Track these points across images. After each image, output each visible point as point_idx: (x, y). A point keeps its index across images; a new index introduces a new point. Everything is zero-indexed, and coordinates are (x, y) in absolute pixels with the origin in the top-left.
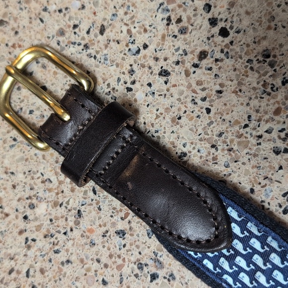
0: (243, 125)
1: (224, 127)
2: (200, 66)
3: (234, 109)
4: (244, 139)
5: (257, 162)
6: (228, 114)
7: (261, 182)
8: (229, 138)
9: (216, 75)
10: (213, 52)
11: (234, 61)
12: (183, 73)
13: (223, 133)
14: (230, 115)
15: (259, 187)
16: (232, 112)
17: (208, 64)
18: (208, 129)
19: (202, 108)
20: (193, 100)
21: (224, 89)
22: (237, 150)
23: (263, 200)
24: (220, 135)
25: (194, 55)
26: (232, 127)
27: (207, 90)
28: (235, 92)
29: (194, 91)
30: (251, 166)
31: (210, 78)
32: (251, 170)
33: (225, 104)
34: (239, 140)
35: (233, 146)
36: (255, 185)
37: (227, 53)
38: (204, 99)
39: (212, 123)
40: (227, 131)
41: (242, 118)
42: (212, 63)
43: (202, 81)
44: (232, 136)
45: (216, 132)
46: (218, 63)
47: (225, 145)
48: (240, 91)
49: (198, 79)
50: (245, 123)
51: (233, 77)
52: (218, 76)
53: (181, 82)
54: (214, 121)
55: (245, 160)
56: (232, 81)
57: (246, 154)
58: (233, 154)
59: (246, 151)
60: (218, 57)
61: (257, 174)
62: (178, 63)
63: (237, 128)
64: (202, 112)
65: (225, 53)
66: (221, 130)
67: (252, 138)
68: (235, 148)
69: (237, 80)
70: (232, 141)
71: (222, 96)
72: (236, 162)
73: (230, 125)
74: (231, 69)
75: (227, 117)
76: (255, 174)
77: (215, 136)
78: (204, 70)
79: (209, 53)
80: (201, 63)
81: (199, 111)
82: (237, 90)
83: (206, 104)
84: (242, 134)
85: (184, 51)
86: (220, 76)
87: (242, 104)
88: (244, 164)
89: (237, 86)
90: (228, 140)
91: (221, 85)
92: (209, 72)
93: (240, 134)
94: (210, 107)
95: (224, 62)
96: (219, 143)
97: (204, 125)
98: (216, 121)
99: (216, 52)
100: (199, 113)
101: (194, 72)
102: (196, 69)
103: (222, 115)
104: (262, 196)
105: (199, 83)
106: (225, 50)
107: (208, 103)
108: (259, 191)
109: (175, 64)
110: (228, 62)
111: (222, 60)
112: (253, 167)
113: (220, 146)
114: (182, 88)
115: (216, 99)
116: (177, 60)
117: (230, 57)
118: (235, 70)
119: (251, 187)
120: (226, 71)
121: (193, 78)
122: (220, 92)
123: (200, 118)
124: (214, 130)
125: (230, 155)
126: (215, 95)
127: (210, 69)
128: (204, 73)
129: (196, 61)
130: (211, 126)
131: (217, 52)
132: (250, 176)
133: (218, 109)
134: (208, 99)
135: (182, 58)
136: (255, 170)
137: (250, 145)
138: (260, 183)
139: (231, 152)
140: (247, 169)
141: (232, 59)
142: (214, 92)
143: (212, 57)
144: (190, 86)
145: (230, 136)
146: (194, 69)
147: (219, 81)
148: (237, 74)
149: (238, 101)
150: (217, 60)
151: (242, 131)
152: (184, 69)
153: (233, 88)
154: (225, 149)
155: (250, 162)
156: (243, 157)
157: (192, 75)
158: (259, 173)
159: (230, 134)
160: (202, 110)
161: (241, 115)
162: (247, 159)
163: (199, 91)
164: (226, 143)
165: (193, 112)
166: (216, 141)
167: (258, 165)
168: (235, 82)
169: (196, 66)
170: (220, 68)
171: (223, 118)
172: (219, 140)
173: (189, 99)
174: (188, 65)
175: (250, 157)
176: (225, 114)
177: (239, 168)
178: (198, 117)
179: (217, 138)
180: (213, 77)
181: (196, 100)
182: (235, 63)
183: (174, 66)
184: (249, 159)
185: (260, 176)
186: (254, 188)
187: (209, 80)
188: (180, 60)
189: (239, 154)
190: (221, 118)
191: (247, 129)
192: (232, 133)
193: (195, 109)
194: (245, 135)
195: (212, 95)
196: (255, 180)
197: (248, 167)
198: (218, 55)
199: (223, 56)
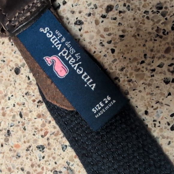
0: (140, 61)
1: (125, 63)
2: (107, 17)
3: (134, 49)
4: (141, 72)
5: (150, 90)
6: (128, 53)
7: (153, 105)
8: (129, 72)
9: (119, 23)
10: (117, 6)
11: (134, 12)
12: (94, 22)
13: (124, 68)
14: (130, 54)
15: (152, 109)
16: (131, 52)
17: (113, 15)
18: (113, 65)
19: (108, 49)
20: (101, 43)
21: (126, 34)
22: (135, 81)
23: (155, 119)
24: (122, 69)
25: (102, 8)
26: (131, 63)
27: (112, 35)
28: (134, 36)
29: (102, 36)
30: (146, 93)
31: (115, 26)
32: (146, 97)
33: (126, 46)
34: (137, 73)
35: (132, 78)
36: (149, 108)
37: (129, 6)
38: (109, 42)
39: (115, 60)
40: (127, 66)
41: (139, 56)
42: (117, 14)
43: (108, 28)
44: (131, 70)
45: (119, 67)
46: (121, 14)
47: (126, 77)
48: (138, 35)
49: (105, 27)
50: (142, 60)
51: (133, 25)
52: (121, 24)
53: (92, 29)
54: (117, 58)
55: (141, 88)
56: (132, 27)
57: (142, 84)
58: (132, 84)
59: (142, 82)
60: (121, 10)
61: (150, 99)
62: (89, 15)
63: (135, 64)
64: (108, 52)
65: (127, 6)
66: (123, 66)
67: (147, 71)
68: (134, 79)
69: (136, 27)
70: (131, 74)
71: (124, 40)
72: (134, 90)
73: (130, 62)
74: (132, 19)
75: (128, 56)
76: (149, 100)
77: (118, 71)
78: (110, 19)
79: (115, 6)
80: (108, 15)
81: (105, 51)
82: (136, 34)
83: (111, 46)
84: (139, 69)
85: (95, 5)
86: (123, 24)
87: (140, 45)
88: (140, 91)
89: (136, 31)
90: (128, 74)
91: (123, 31)
92: (114, 21)
93: (138, 68)
94: (114, 48)
95: (126, 13)
96: (121, 76)
97: (110, 62)
98: (119, 58)
99: (119, 6)
100: (106, 53)
101: (102, 22)
102: (104, 19)
103: (124, 54)
104: (154, 116)
105: (106, 30)
106: (127, 4)
107: (113, 45)
108: (152, 112)
109: (87, 15)
110: (129, 13)
111: (124, 12)
112: (147, 94)
113: (121, 78)
114: (92, 34)
115: (119, 42)
116: (89, 13)
117: (131, 9)
118: (134, 19)
119: (145, 109)
120: (127, 20)
121: (102, 26)
122: (122, 36)
123: (106, 57)
124: (118, 66)
125: (130, 85)
126: (118, 38)
127: (115, 19)
128: (110, 22)
129: (104, 13)
130: (115, 63)
131: (121, 6)
132: (145, 101)
133: (120, 50)
134: (112, 42)
135: (93, 11)
136: (149, 96)
137: (145, 77)
138: (153, 107)
139: (131, 83)
140: (143, 95)
141: (133, 11)
142: (118, 37)
143: (117, 10)
144: (98, 32)
145: (130, 70)
146: (102, 19)
147: (122, 28)
148: (136, 23)
149: (137, 43)
150: (120, 12)
151: (139, 66)
152: (95, 19)
153: (133, 33)
154: (126, 80)
155: (145, 90)
156: (140, 86)
157: (101, 24)
158: (152, 99)
159: (130, 68)
160: (108, 51)
161: (139, 54)
162: (143, 88)
163: (106, 36)
164: (126, 76)
165: (101, 52)
166: (118, 74)
167: (151, 93)
168: (135, 28)
169: (103, 17)
170: (123, 18)
171: (124, 56)
172: (121, 73)
173: (98, 42)
174: (98, 16)
175: (145, 86)
176: (126, 53)
177: (137, 95)
178: (104, 56)
179: (120, 72)
180: (117, 24)
181: (104, 43)
182: (135, 13)
183: (86, 17)
184: (144, 88)
185: (153, 101)
186: (148, 110)
187: (114, 27)
188: (91, 13)
189: (137, 84)
190: (123, 56)
191: (144, 65)
192: (132, 68)
193: (103, 50)
194: (142, 69)
195: (116, 39)
196: (149, 104)
197: (143, 94)
198: (122, 8)
199: (125, 9)
